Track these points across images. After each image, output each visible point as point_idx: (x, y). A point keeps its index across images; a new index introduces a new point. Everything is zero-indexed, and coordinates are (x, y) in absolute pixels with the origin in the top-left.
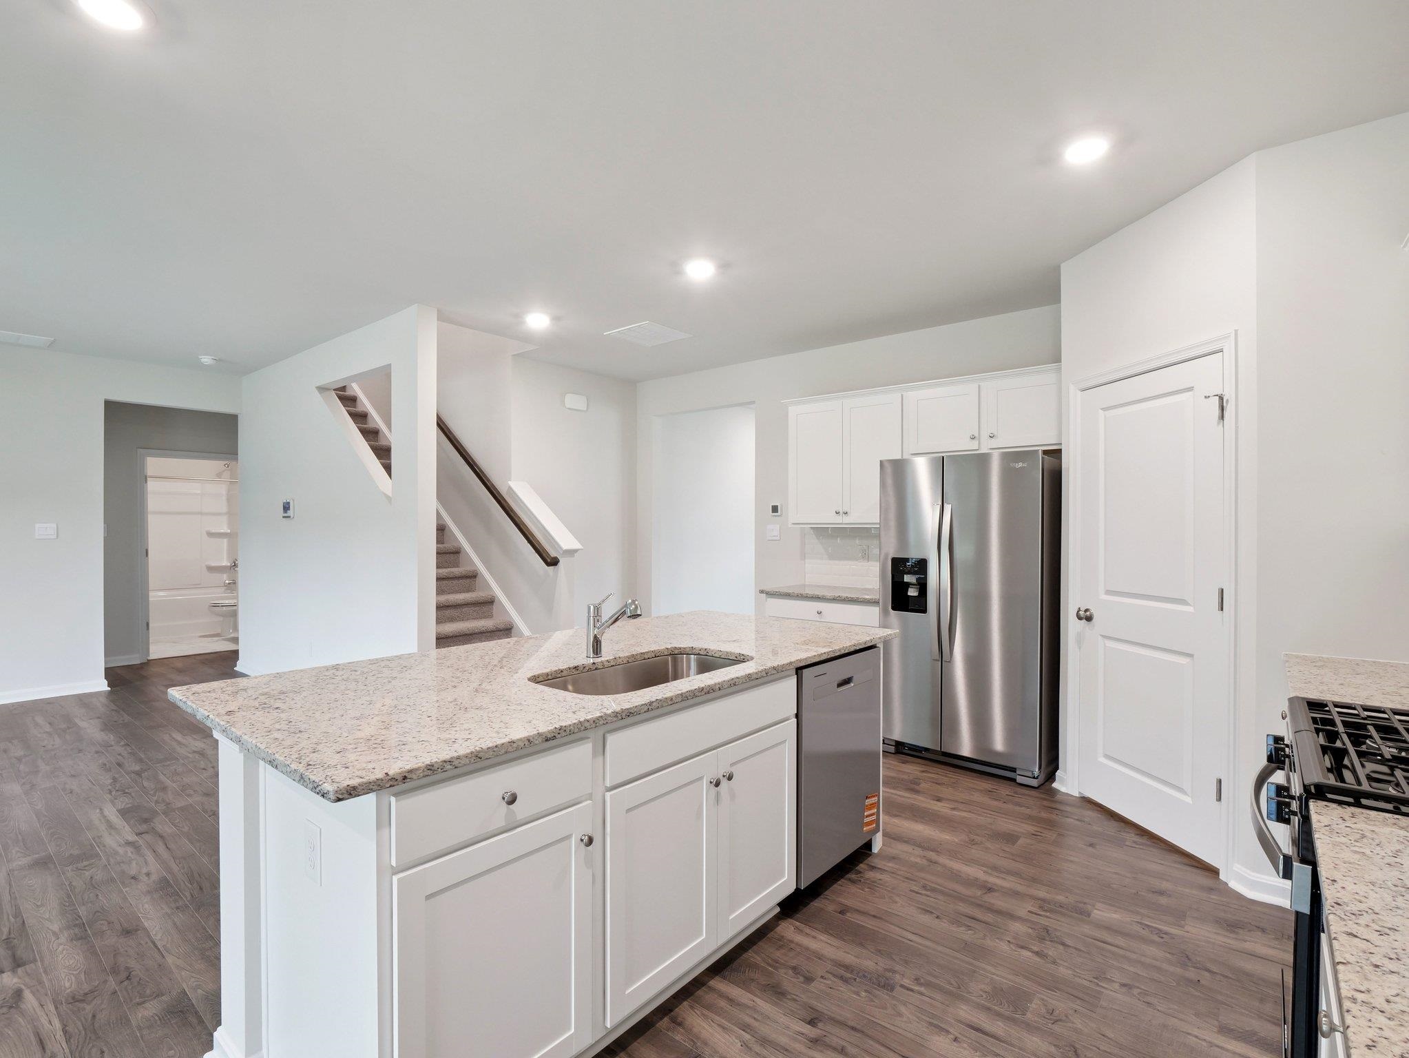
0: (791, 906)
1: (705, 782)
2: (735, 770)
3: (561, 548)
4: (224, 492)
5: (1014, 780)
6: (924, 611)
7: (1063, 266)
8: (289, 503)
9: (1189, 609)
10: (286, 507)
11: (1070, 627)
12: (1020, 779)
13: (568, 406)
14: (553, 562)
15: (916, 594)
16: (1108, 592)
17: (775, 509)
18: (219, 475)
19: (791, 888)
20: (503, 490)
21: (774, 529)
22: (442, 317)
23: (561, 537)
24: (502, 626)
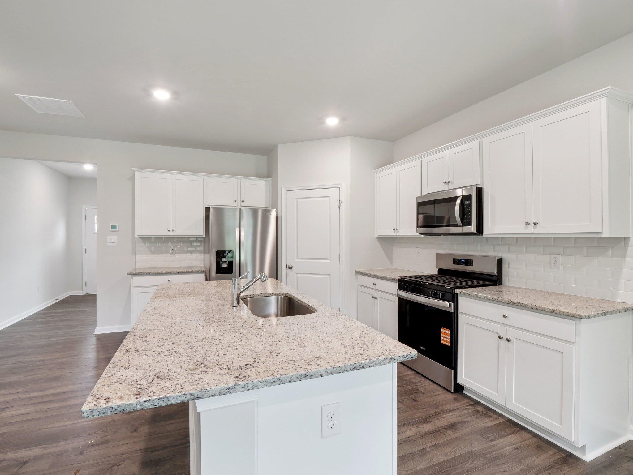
6: (231, 273)
7: (278, 146)
9: (329, 261)
15: (226, 266)
16: (298, 258)
17: (114, 227)
21: (112, 238)
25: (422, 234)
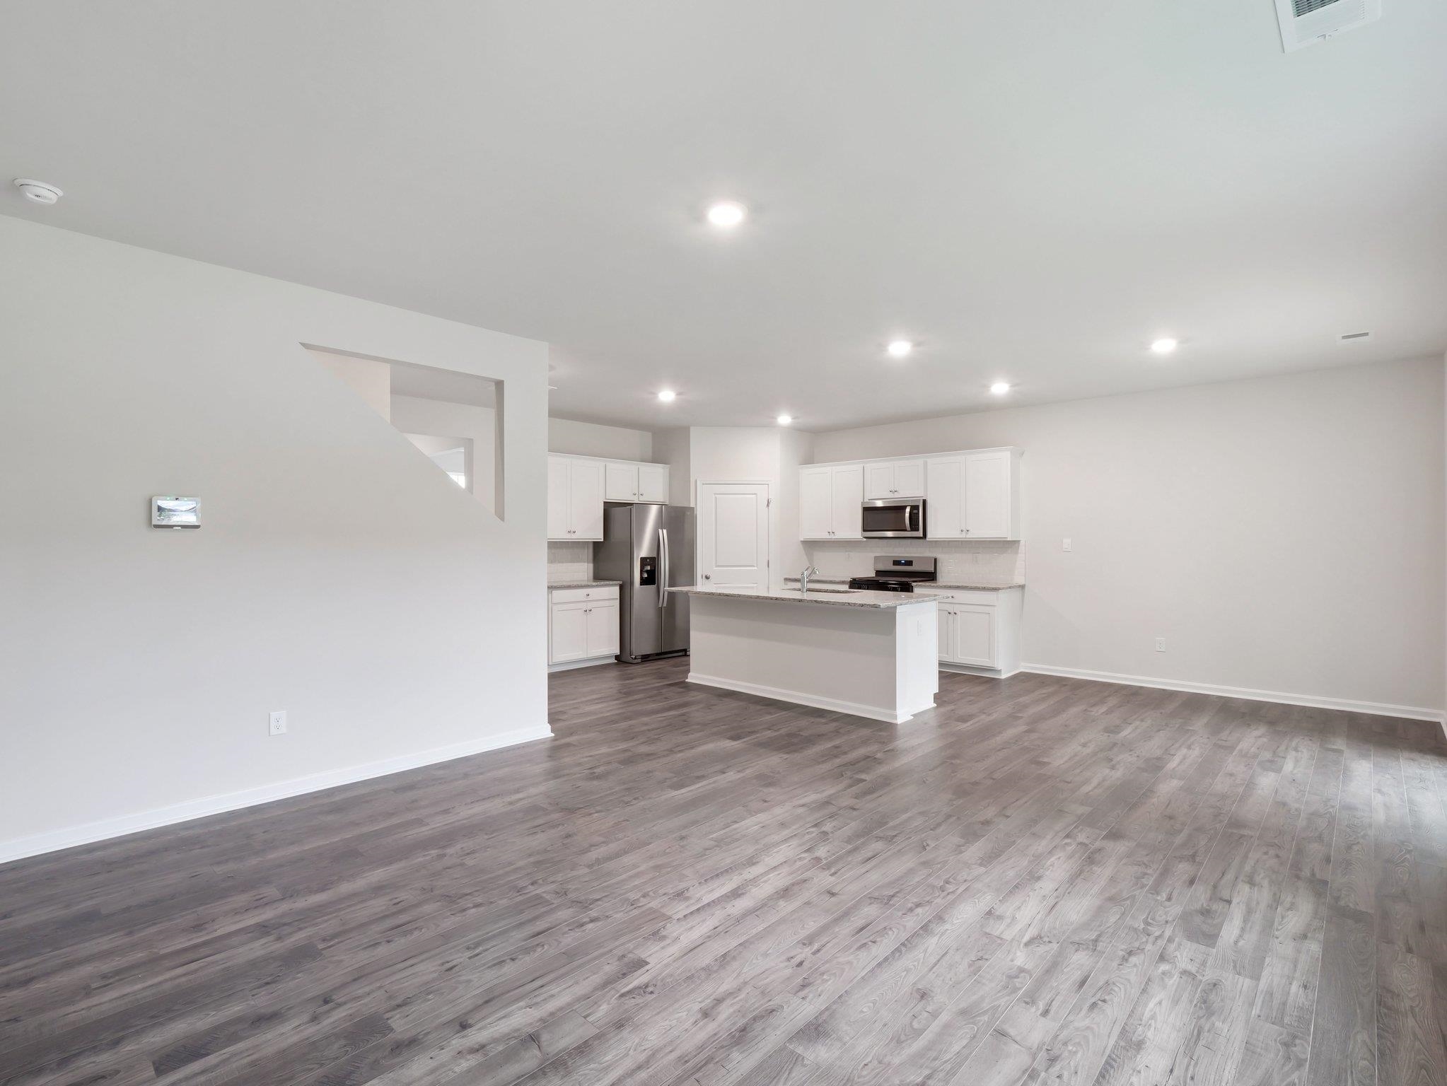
6: (654, 584)
7: (691, 428)
15: (647, 576)
16: (716, 567)
25: (865, 538)
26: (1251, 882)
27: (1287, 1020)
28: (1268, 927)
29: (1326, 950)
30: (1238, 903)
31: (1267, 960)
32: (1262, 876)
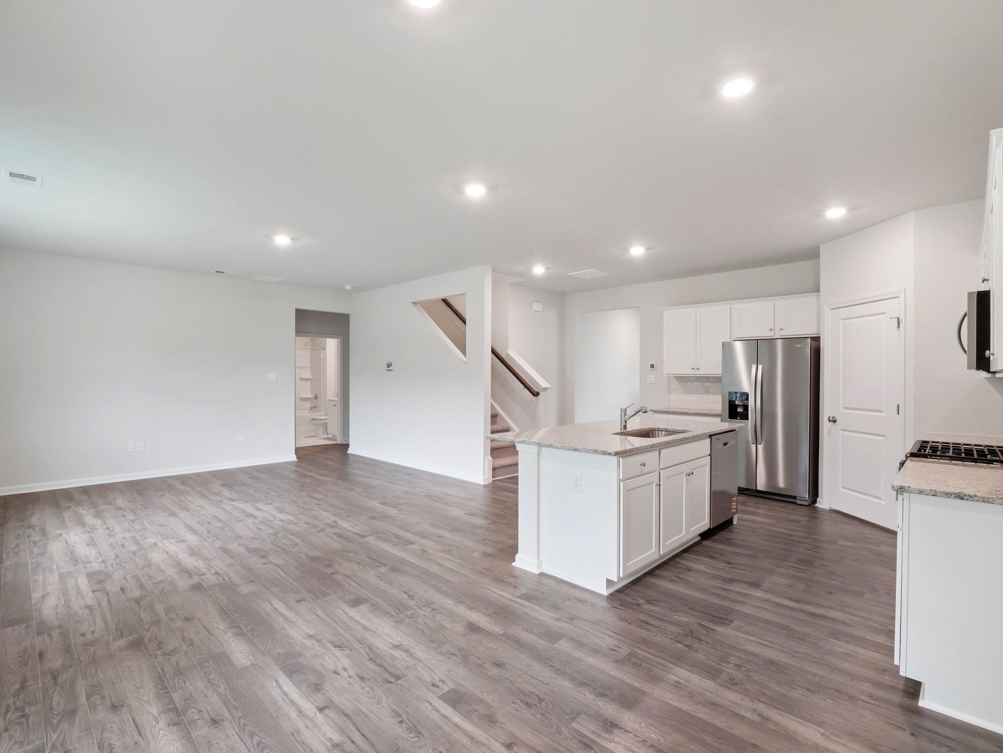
0: (706, 535)
1: (684, 474)
2: (694, 471)
3: (541, 387)
4: (309, 355)
5: (795, 503)
6: (747, 419)
7: (821, 246)
8: (391, 363)
9: (884, 414)
10: (389, 365)
11: (825, 426)
12: (798, 502)
13: (534, 309)
14: (536, 394)
15: (742, 411)
16: (845, 408)
17: (652, 366)
18: (306, 345)
19: (706, 528)
20: (503, 356)
21: (651, 377)
22: (493, 270)
23: (540, 381)
24: (505, 429)
26: (89, 607)
27: (41, 570)
28: (65, 592)
29: (30, 597)
30: (88, 594)
31: (58, 580)
32: (85, 615)
